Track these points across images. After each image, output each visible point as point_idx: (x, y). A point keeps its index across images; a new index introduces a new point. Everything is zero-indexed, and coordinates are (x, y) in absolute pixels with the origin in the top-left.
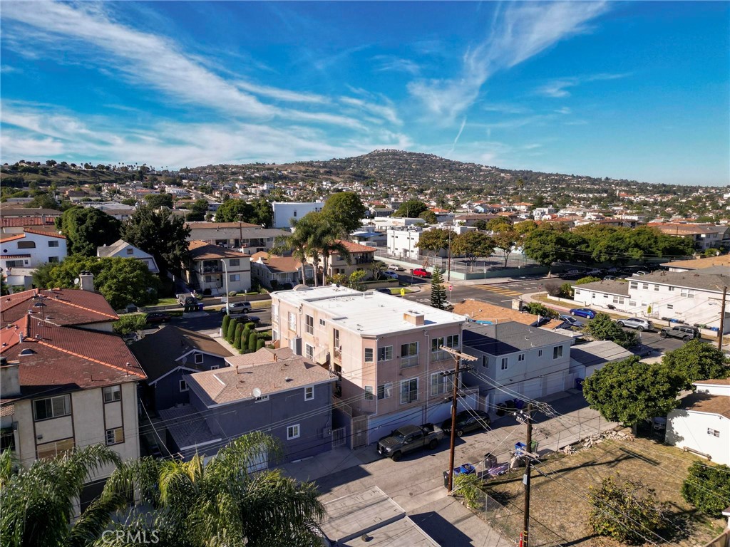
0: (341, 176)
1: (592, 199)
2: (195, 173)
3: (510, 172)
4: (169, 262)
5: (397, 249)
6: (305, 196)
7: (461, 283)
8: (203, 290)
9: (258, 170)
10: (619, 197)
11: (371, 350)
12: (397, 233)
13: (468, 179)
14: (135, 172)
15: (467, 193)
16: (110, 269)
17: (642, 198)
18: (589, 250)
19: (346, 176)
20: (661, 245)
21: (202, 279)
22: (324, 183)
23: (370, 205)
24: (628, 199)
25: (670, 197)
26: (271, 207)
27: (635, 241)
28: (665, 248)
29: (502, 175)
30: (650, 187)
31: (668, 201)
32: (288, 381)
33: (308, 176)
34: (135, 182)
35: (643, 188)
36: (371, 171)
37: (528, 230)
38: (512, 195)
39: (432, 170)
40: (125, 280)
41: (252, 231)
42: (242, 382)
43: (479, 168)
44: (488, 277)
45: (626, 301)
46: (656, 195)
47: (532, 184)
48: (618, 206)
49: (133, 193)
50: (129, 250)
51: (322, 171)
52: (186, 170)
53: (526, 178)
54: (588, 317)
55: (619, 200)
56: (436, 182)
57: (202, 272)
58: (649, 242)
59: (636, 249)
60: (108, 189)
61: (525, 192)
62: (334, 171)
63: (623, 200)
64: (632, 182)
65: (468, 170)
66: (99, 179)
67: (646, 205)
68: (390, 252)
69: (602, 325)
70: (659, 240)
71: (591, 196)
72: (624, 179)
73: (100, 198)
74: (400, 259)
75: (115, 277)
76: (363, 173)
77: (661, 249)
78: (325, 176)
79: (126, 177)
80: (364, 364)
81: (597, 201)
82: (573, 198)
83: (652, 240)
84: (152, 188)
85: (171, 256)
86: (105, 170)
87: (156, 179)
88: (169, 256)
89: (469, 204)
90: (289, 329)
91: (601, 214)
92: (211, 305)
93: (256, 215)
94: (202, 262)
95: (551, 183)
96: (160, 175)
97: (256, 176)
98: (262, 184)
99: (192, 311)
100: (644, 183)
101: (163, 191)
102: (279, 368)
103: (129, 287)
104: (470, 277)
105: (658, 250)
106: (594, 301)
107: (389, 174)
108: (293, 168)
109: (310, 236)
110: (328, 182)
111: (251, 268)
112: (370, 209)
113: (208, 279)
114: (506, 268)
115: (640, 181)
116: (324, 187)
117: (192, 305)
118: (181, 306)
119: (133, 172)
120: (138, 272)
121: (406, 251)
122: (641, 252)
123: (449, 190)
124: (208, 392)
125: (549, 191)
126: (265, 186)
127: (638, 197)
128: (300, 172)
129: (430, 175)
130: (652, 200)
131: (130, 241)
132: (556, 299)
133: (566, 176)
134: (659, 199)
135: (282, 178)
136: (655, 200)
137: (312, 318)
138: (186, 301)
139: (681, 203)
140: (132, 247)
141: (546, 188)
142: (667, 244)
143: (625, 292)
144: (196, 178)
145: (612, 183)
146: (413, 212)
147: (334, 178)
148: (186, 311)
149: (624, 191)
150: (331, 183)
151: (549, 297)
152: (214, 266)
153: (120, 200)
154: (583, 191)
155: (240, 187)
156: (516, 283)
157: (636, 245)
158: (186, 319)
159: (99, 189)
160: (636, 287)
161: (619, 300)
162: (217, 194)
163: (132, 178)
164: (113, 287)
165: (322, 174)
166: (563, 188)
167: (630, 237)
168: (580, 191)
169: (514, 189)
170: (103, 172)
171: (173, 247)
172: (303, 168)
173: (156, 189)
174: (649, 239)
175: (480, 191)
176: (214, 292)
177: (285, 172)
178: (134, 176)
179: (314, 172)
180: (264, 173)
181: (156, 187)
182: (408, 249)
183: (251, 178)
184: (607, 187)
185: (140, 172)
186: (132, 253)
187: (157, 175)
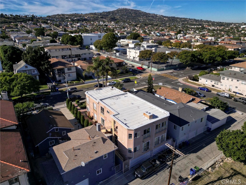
0: (107, 19)
1: (196, 28)
2: (52, 18)
3: (167, 17)
4: (43, 70)
5: (131, 57)
6: (94, 28)
7: (155, 73)
8: (58, 80)
9: (76, 16)
10: (205, 27)
11: (131, 135)
12: (131, 50)
13: (152, 20)
14: (30, 17)
15: (152, 26)
16: (17, 80)
17: (213, 28)
18: (203, 58)
19: (109, 19)
20: (228, 55)
21: (57, 76)
22: (101, 22)
23: (118, 32)
24: (208, 28)
25: (223, 27)
26: (82, 37)
27: (219, 54)
28: (229, 56)
29: (165, 18)
30: (216, 23)
31: (222, 29)
32: (96, 153)
33: (94, 19)
34: (30, 22)
35: (213, 24)
36: (117, 17)
37: (177, 46)
38: (168, 27)
39: (140, 16)
40: (24, 84)
41: (75, 50)
42: (76, 156)
43: (156, 16)
44: (166, 70)
45: (219, 84)
46: (218, 27)
47: (175, 22)
48: (205, 31)
49: (30, 27)
50: (26, 66)
51: (99, 17)
52: (49, 17)
53: (173, 19)
54: (205, 91)
55: (205, 29)
56: (141, 21)
57: (57, 74)
58: (224, 54)
59: (219, 57)
60: (20, 25)
61: (172, 25)
62: (104, 17)
63: (206, 29)
64: (210, 21)
65: (152, 17)
66: (16, 20)
67: (214, 31)
68: (128, 57)
69: (216, 102)
70: (227, 53)
71: (195, 27)
72: (207, 20)
73: (17, 30)
74: (132, 61)
75: (20, 84)
76: (114, 17)
77: (227, 56)
78: (101, 19)
79: (26, 20)
80: (128, 140)
81: (198, 29)
82: (189, 28)
83: (225, 53)
84: (37, 25)
85: (44, 68)
86: (18, 17)
87: (38, 21)
88: (43, 68)
89: (154, 32)
90: (94, 109)
91: (201, 37)
92: (61, 88)
93: (77, 41)
94: (57, 70)
95: (182, 22)
96: (39, 19)
97: (75, 19)
98: (78, 23)
99: (54, 91)
100: (214, 22)
101: (41, 26)
102: (91, 145)
103: (26, 87)
104: (159, 70)
105: (226, 57)
106: (206, 83)
107: (124, 18)
108: (89, 15)
109: (101, 67)
110: (102, 22)
111: (76, 70)
112: (119, 34)
113: (60, 76)
114: (172, 65)
115: (212, 21)
116: (101, 24)
117: (54, 89)
118: (50, 89)
119: (29, 17)
120: (29, 81)
121: (134, 58)
122: (221, 58)
123: (146, 25)
124: (61, 163)
125: (181, 25)
126: (79, 24)
127: (212, 27)
128: (91, 17)
129: (139, 18)
130: (216, 28)
131: (26, 62)
132: (192, 81)
133: (187, 19)
134: (219, 28)
135: (85, 20)
136: (218, 28)
137: (103, 109)
138: (51, 87)
139: (226, 30)
140: (27, 65)
141: (180, 23)
142: (230, 55)
143: (219, 80)
144: (53, 20)
145: (203, 22)
146: (135, 37)
147: (104, 19)
148: (52, 92)
149: (207, 25)
150: (103, 22)
151: (189, 80)
152: (61, 71)
153: (25, 30)
154: (193, 25)
155: (70, 24)
156: (176, 72)
157: (219, 56)
158: (52, 96)
159: (17, 25)
160: (224, 79)
161: (216, 83)
162: (61, 27)
163: (29, 20)
164: (19, 88)
165: (100, 18)
166: (186, 24)
167: (217, 52)
168: (192, 25)
169: (169, 24)
170: (18, 18)
171: (44, 64)
172: (92, 16)
173: (38, 25)
174: (224, 53)
175: (157, 25)
176: (62, 81)
177: (86, 17)
178: (29, 19)
179: (97, 17)
180: (78, 18)
181: (38, 24)
182: (135, 57)
183: (74, 20)
184: (201, 23)
185: (32, 18)
186: (27, 68)
187: (38, 19)
